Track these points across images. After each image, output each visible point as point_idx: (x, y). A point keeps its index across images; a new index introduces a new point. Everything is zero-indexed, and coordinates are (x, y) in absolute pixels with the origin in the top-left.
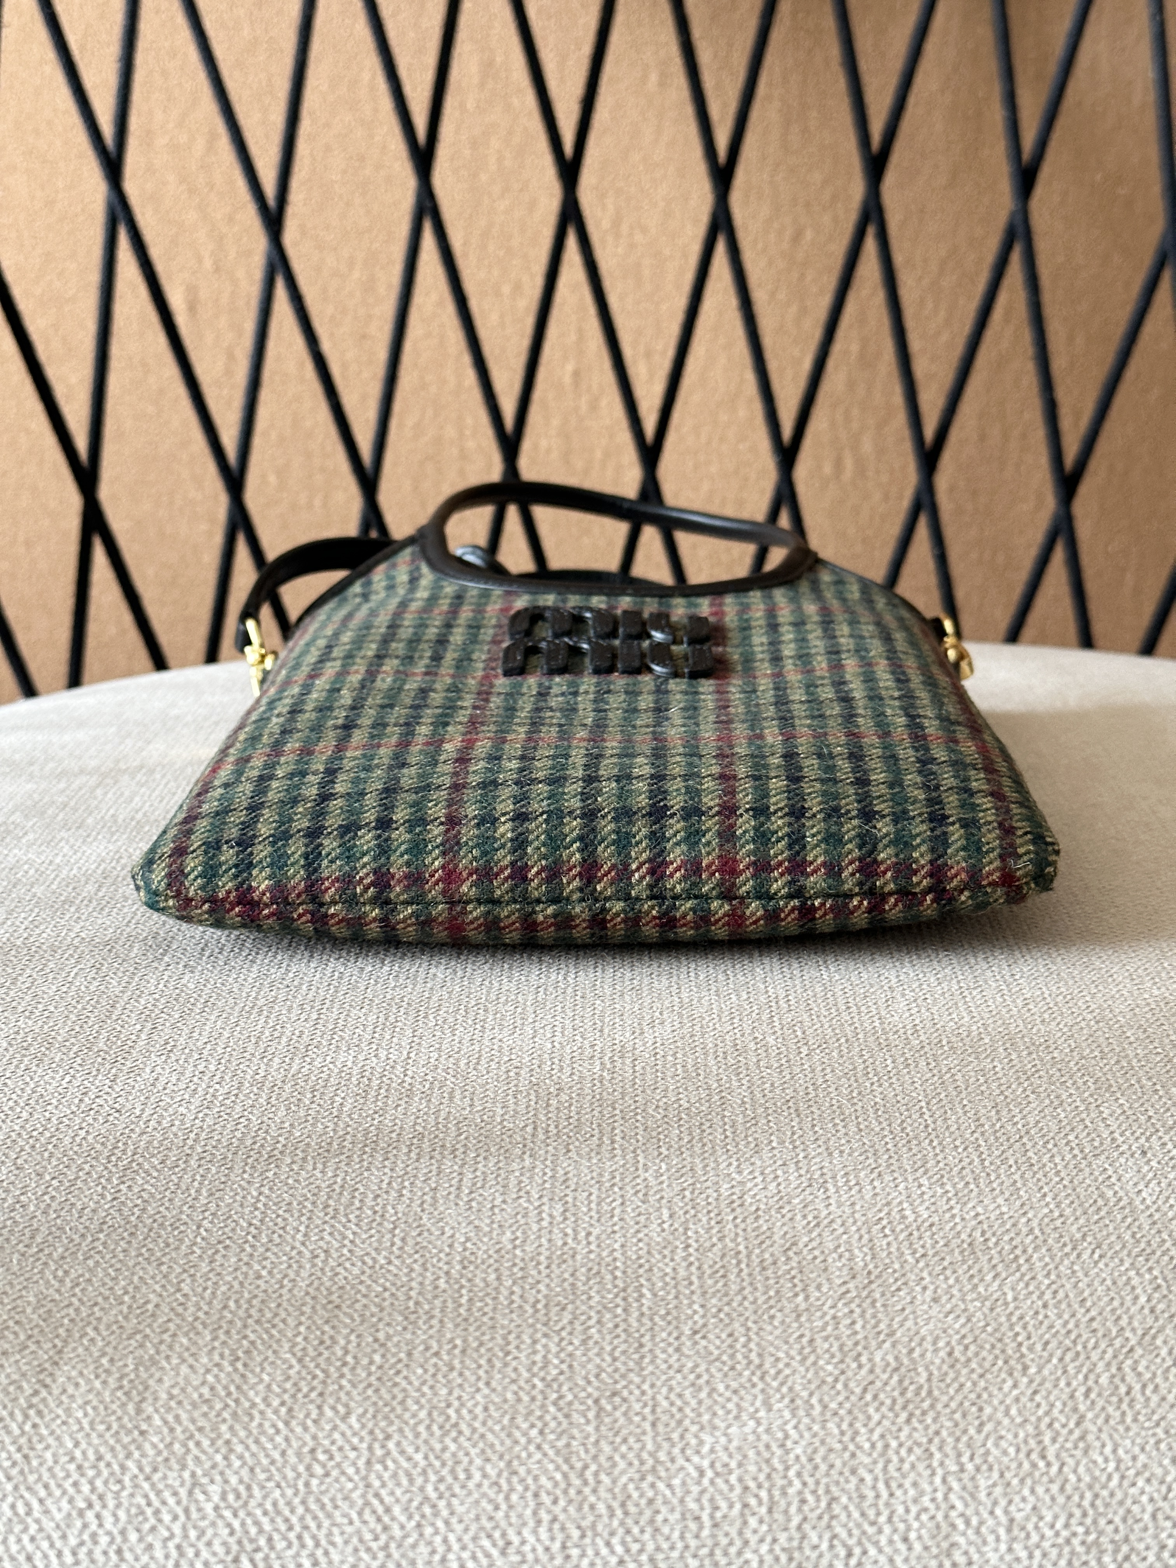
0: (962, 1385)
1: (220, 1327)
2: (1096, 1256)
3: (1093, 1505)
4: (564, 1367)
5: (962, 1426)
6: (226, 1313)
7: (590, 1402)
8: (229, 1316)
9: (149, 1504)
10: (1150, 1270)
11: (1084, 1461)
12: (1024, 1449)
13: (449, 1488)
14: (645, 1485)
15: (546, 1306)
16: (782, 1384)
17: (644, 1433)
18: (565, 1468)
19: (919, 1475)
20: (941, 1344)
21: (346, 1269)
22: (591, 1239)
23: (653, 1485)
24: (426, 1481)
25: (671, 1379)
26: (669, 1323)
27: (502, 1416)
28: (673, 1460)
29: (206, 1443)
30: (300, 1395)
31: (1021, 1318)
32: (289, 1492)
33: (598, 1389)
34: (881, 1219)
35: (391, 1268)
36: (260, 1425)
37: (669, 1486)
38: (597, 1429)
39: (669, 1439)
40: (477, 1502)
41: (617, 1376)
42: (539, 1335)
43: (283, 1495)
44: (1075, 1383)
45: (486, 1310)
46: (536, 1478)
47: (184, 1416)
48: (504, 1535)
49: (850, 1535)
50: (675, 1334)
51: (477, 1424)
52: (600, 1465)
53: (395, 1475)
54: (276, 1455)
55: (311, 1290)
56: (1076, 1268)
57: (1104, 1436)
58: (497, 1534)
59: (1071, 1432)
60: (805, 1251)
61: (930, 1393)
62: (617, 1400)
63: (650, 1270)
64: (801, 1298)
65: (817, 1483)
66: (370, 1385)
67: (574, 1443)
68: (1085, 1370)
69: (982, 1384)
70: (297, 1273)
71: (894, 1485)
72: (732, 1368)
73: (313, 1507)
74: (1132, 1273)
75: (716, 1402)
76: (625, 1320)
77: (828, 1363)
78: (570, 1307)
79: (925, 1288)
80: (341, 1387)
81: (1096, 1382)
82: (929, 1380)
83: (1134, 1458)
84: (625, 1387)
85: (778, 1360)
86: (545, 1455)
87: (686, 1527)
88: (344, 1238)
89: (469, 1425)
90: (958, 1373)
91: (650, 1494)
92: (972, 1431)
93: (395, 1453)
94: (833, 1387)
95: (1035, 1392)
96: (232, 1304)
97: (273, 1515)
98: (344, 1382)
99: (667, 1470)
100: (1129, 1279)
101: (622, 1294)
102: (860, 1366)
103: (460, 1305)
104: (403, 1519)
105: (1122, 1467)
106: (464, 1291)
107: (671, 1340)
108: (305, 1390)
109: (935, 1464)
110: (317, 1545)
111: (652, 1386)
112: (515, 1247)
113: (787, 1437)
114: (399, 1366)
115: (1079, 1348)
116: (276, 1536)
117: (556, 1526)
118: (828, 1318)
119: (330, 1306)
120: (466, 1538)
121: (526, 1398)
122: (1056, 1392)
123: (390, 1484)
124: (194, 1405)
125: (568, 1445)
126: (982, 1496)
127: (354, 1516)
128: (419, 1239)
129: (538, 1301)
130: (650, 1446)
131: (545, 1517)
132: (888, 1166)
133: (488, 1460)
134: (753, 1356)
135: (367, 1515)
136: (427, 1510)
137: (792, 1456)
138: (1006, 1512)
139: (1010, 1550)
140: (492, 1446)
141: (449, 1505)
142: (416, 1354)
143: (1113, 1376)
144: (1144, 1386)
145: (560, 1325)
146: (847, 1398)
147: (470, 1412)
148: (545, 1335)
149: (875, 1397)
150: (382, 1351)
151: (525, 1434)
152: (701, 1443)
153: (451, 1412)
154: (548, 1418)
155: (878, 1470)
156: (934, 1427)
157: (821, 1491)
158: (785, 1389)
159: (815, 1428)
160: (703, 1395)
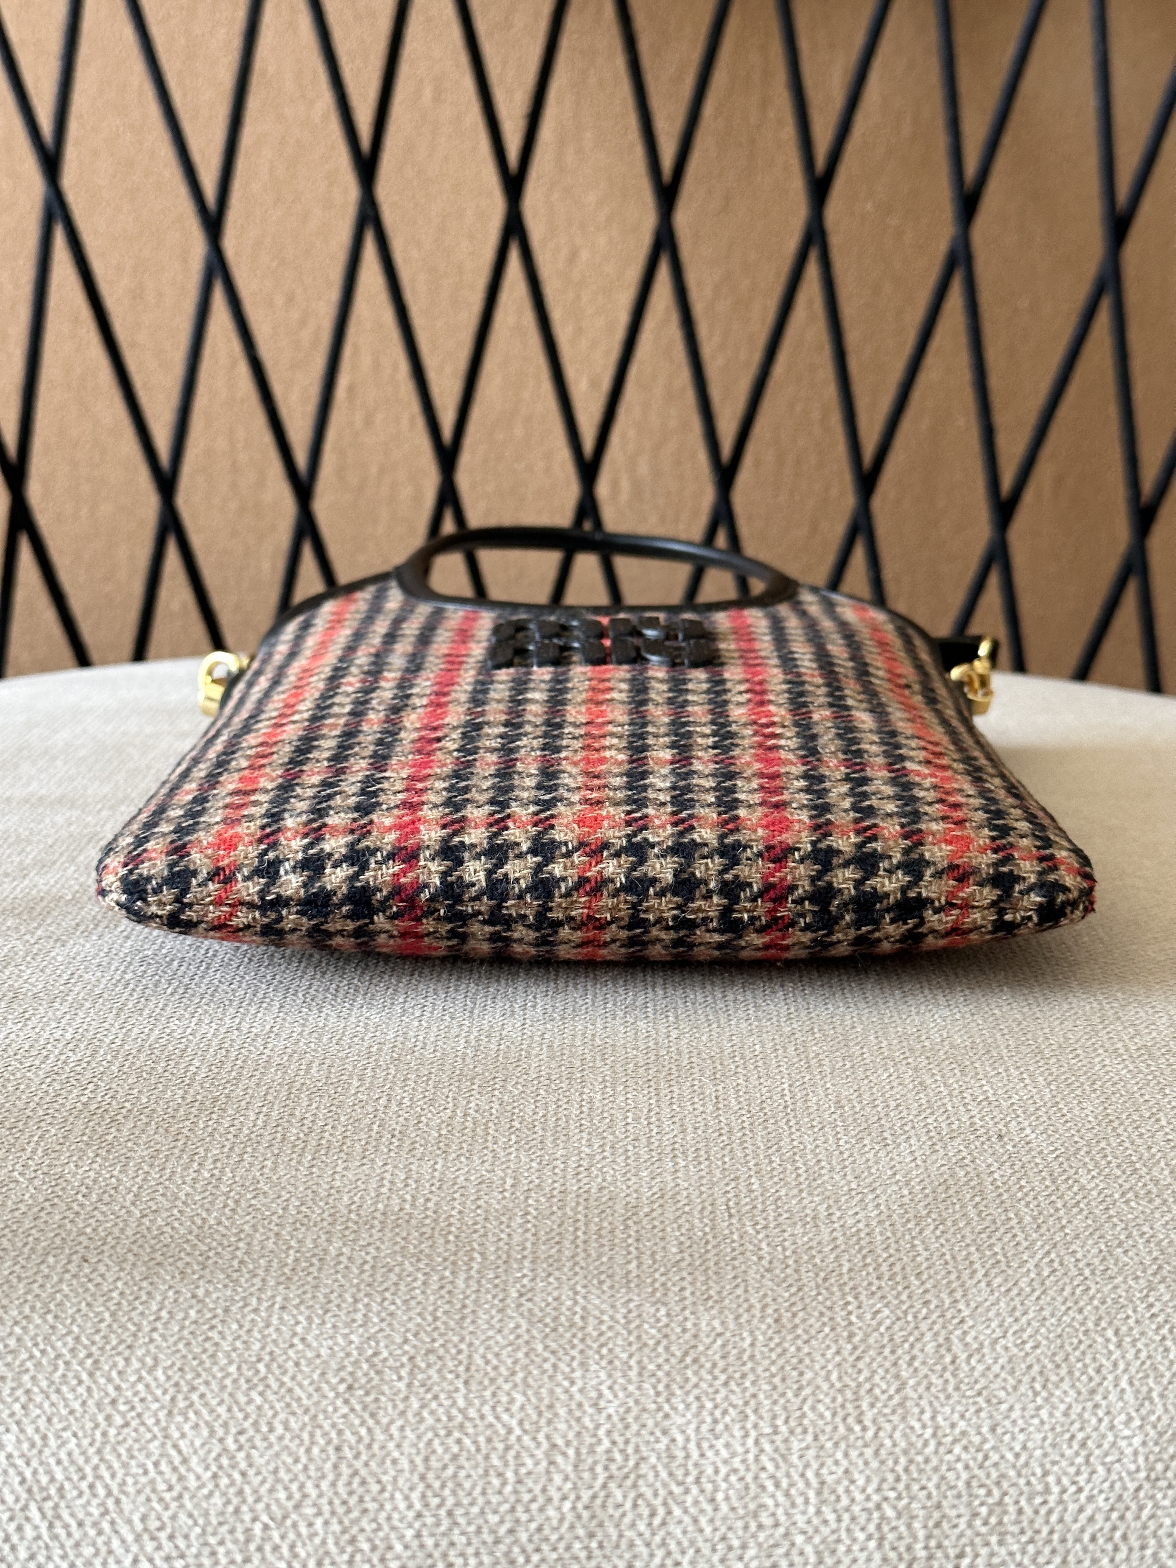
0: (785, 1351)
1: (35, 1281)
2: (938, 1233)
3: (906, 1470)
5: (780, 1390)
6: (43, 1267)
7: (405, 1359)
8: (46, 1271)
10: (991, 1246)
11: (902, 1427)
12: (841, 1413)
13: (250, 1440)
14: (450, 1441)
15: (373, 1267)
16: (602, 1346)
17: (457, 1390)
18: (371, 1422)
19: (733, 1436)
20: (770, 1311)
21: (173, 1228)
22: (430, 1205)
23: (459, 1441)
24: (227, 1433)
25: (489, 1338)
26: (496, 1286)
27: (313, 1371)
28: (482, 1417)
30: (108, 1347)
31: (854, 1288)
32: (85, 1442)
33: (415, 1347)
34: (727, 1192)
35: (221, 1228)
36: (64, 1376)
37: (475, 1442)
38: (409, 1385)
39: (482, 1396)
40: (277, 1455)
41: (435, 1335)
42: (361, 1295)
43: (78, 1445)
44: (900, 1351)
45: (311, 1270)
46: (340, 1433)
48: (302, 1486)
49: (656, 1495)
50: (501, 1297)
51: (286, 1379)
52: (407, 1421)
53: (195, 1427)
54: (76, 1405)
55: (135, 1248)
56: (916, 1242)
57: (924, 1403)
58: (294, 1487)
59: (891, 1398)
60: (645, 1222)
61: (752, 1357)
62: (432, 1358)
63: (485, 1235)
64: (633, 1265)
65: (627, 1442)
66: (180, 1339)
67: (383, 1399)
68: (912, 1339)
69: (806, 1350)
70: (122, 1230)
71: (705, 1445)
72: (554, 1330)
73: (108, 1457)
74: (973, 1249)
75: (532, 1361)
76: (452, 1282)
77: (652, 1327)
78: (397, 1270)
79: (761, 1258)
80: (152, 1340)
81: (922, 1351)
82: (752, 1345)
83: (953, 1426)
84: (442, 1346)
85: (601, 1322)
86: (353, 1410)
87: (489, 1483)
88: (177, 1199)
89: (277, 1380)
90: (784, 1339)
91: (455, 1449)
92: (790, 1394)
93: (198, 1405)
94: (654, 1350)
95: (858, 1359)
96: (50, 1259)
97: (66, 1464)
98: (155, 1335)
99: (475, 1426)
100: (969, 1254)
101: (452, 1258)
102: (684, 1330)
103: (286, 1265)
104: (200, 1470)
105: (940, 1433)
106: (291, 1252)
107: (496, 1302)
108: (114, 1342)
109: (749, 1425)
110: (109, 1494)
111: (471, 1345)
112: (350, 1212)
113: (600, 1395)
114: (214, 1322)
115: (910, 1318)
116: (67, 1486)
117: (356, 1481)
118: (657, 1285)
119: (151, 1263)
120: (263, 1490)
121: (340, 1354)
122: (879, 1359)
123: (190, 1435)
125: (377, 1400)
126: (794, 1459)
127: (150, 1467)
128: (253, 1202)
129: (365, 1262)
130: (461, 1403)
131: (345, 1470)
132: (741, 1144)
133: (293, 1414)
134: (577, 1318)
135: (164, 1466)
136: (225, 1461)
137: (604, 1415)
138: (818, 1474)
139: (818, 1512)
140: (299, 1399)
141: (248, 1456)
142: (234, 1310)
143: (939, 1346)
144: (970, 1356)
145: (385, 1285)
146: (667, 1360)
147: (280, 1367)
148: (367, 1295)
149: (696, 1360)
150: (200, 1306)
151: (333, 1389)
152: (512, 1401)
153: (261, 1367)
154: (359, 1374)
155: (691, 1431)
156: (752, 1390)
157: (630, 1450)
158: (604, 1351)
159: (631, 1388)
160: (520, 1355)
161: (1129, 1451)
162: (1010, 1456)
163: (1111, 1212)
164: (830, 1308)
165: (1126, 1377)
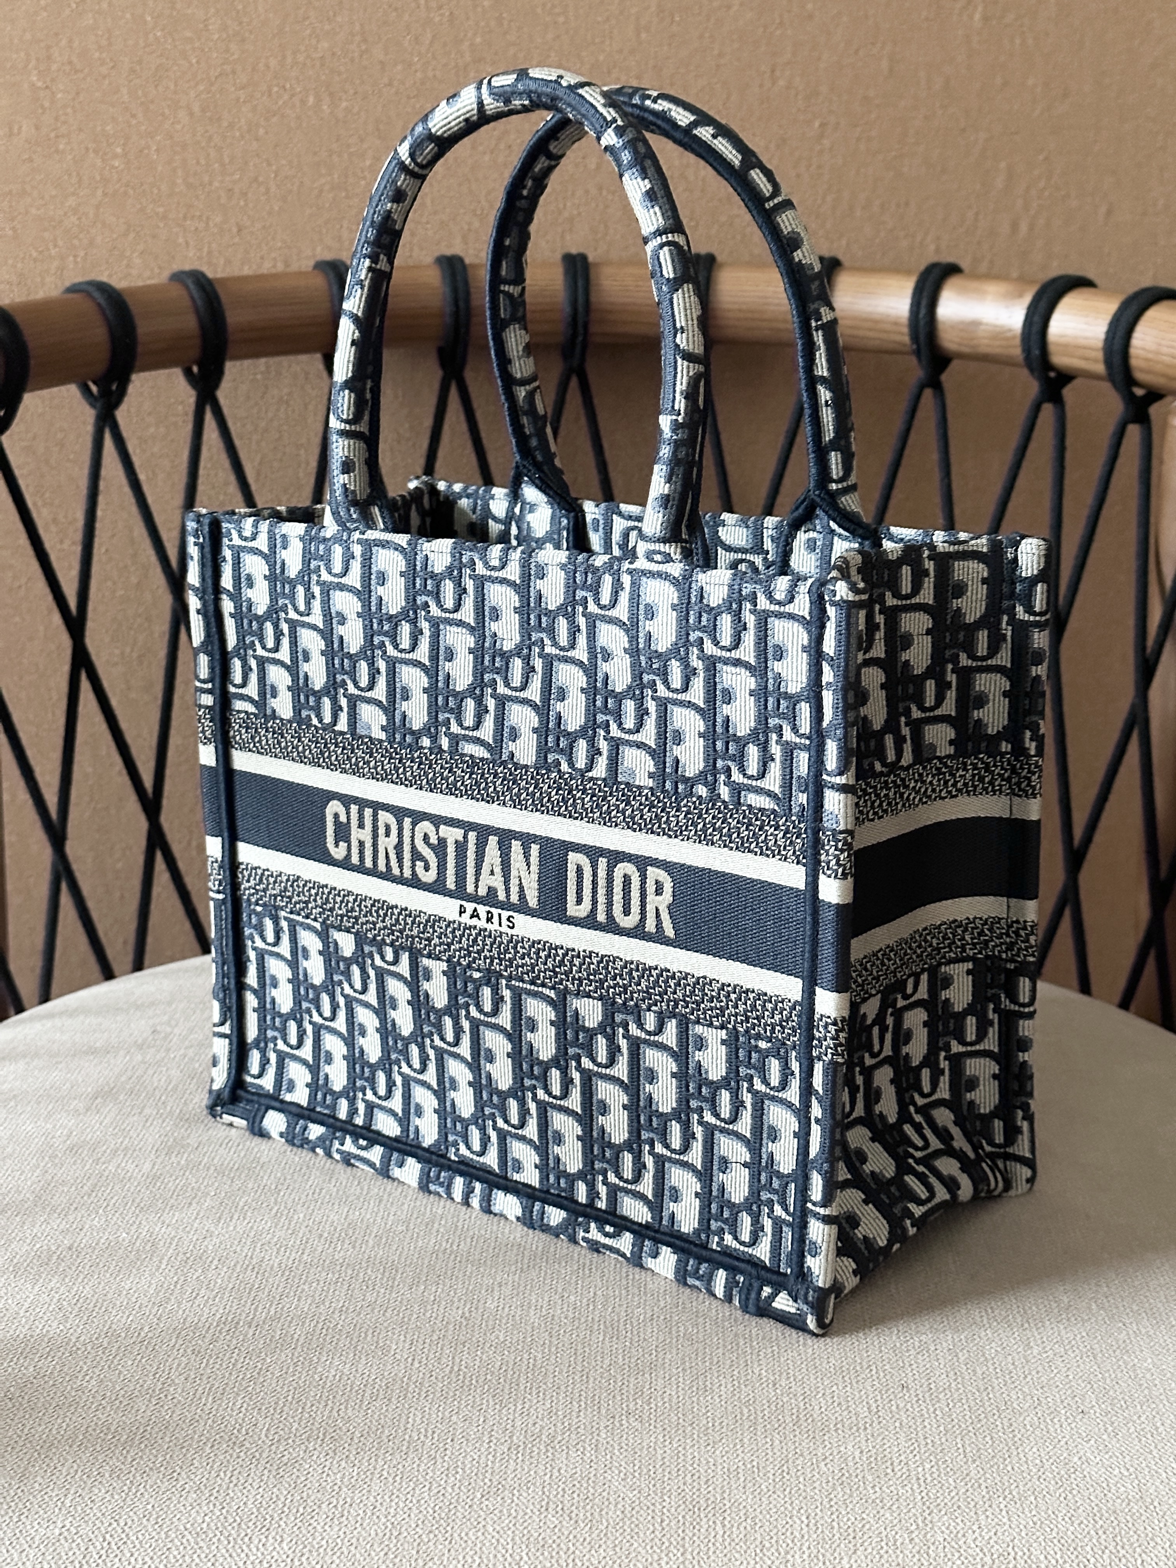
4: (406, 1516)
20: (619, 1506)
29: (203, 1556)
42: (394, 1497)
44: (687, 1531)
47: (192, 1541)
61: (606, 1535)
62: (432, 1536)
64: (548, 1476)
74: (740, 1464)
75: (486, 1538)
96: (222, 1474)
98: (282, 1523)
107: (468, 1501)
134: (513, 1511)
153: (338, 1540)
158: (525, 1532)
159: (538, 1554)
160: (479, 1534)
163: (826, 1438)
164: (653, 1504)
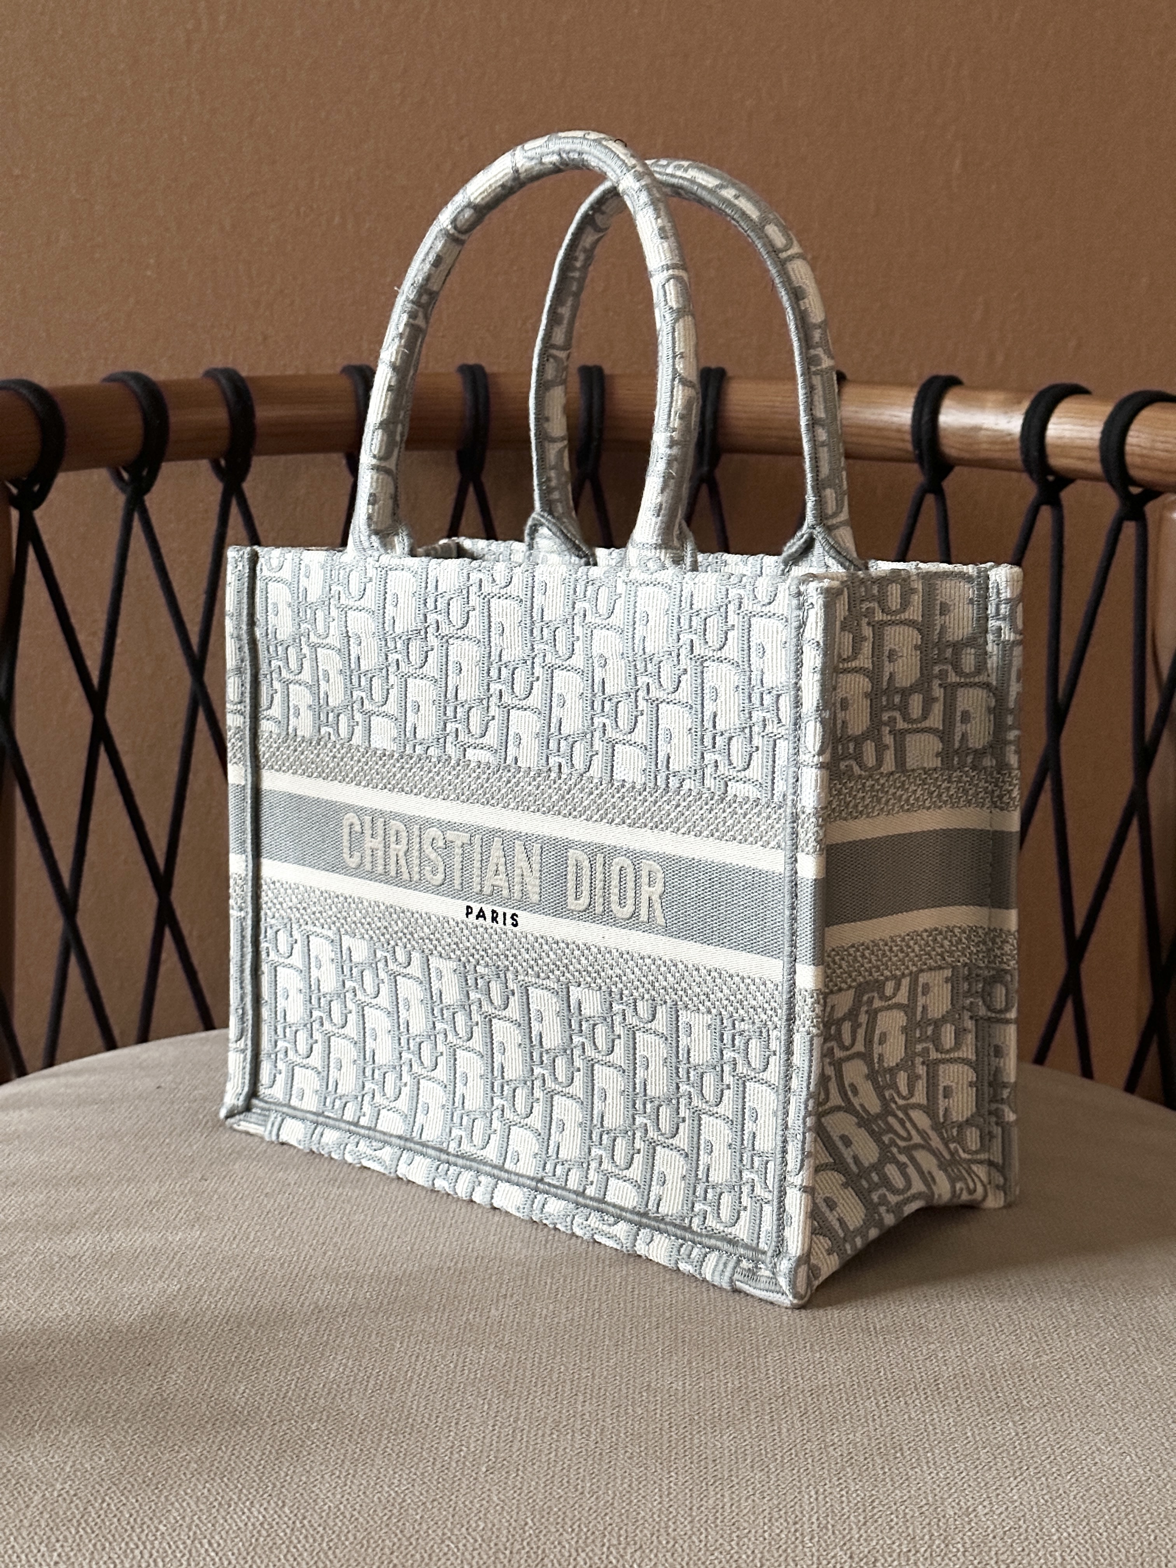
1: (216, 1459)
9: (170, 1547)
12: (656, 1534)
18: (400, 1536)
22: (440, 1420)
27: (370, 1509)
32: (247, 1545)
38: (421, 1517)
39: (462, 1523)
43: (243, 1546)
45: (370, 1455)
46: (383, 1541)
53: (306, 1537)
54: (241, 1525)
57: (702, 1530)
67: (408, 1524)
84: (441, 1497)
86: (391, 1529)
89: (350, 1513)
93: (307, 1526)
103: (356, 1453)
113: (526, 1524)
121: (384, 1501)
123: (303, 1542)
124: (198, 1498)
125: (404, 1524)
127: (282, 1557)
128: (337, 1417)
133: (359, 1531)
135: (289, 1556)
137: (527, 1534)
141: (334, 1552)
142: (326, 1476)
148: (401, 1469)
149: (580, 1506)
150: (307, 1474)
154: (395, 1511)
155: (573, 1543)
156: (609, 1521)
157: (540, 1552)
161: (809, 1554)
162: (744, 1557)
165: (816, 1516)
